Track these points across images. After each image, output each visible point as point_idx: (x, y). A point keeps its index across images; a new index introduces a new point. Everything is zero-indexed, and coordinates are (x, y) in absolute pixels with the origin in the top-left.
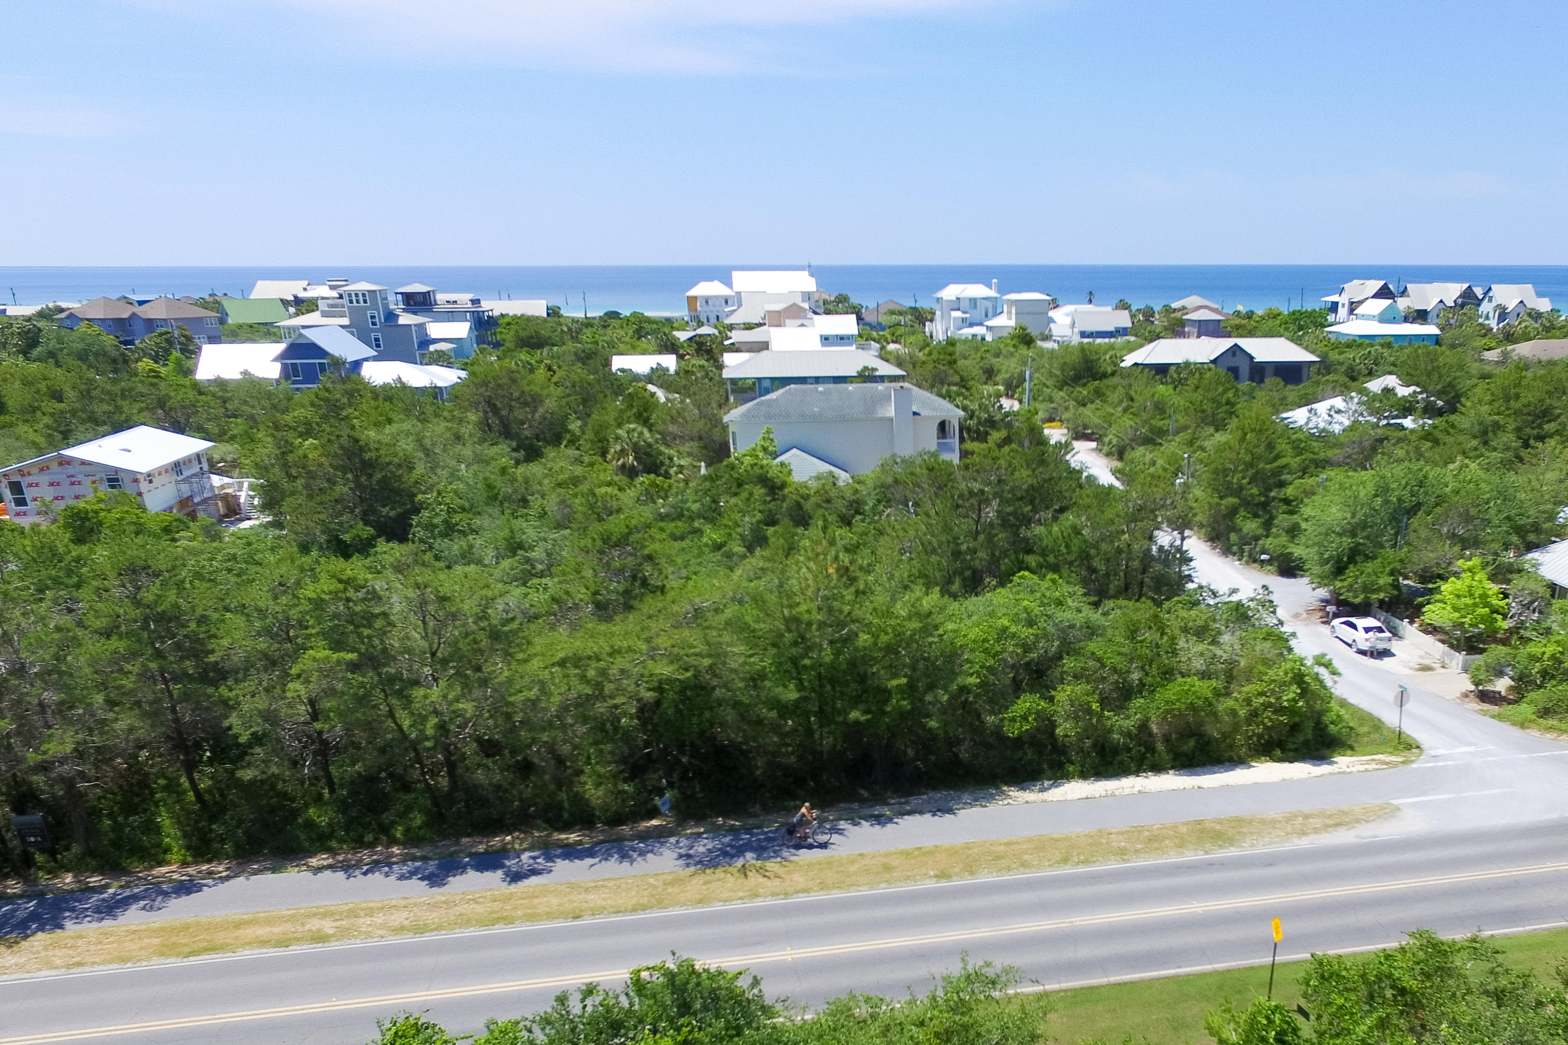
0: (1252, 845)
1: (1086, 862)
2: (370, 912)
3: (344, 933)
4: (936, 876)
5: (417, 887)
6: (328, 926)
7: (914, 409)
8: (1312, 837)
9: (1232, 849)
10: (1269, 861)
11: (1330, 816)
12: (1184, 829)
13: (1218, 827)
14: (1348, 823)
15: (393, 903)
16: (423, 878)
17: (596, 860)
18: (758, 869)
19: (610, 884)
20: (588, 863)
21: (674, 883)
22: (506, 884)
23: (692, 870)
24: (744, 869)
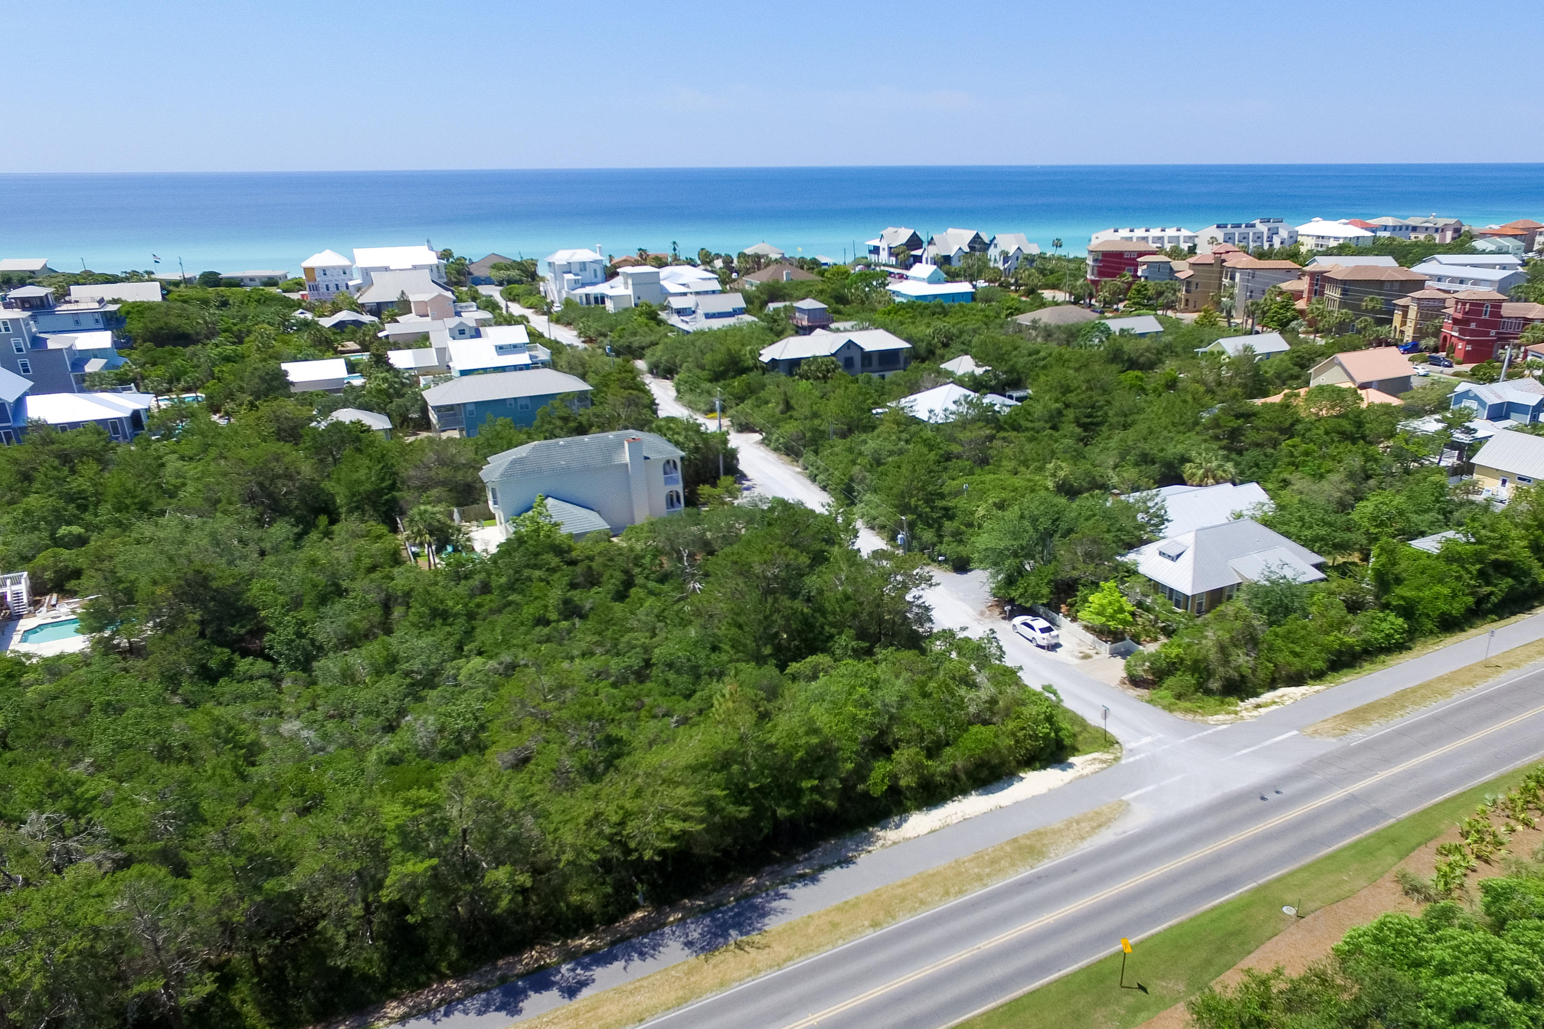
0: (1057, 855)
1: (961, 892)
4: (872, 926)
5: (501, 1019)
8: (1089, 840)
9: (1046, 861)
10: (1072, 867)
11: (1092, 819)
12: (1008, 849)
13: (1028, 842)
14: (1105, 823)
16: (498, 1009)
17: (623, 963)
18: (748, 943)
19: (645, 983)
20: (619, 965)
21: (690, 972)
22: (567, 1001)
23: (702, 957)
24: (739, 946)
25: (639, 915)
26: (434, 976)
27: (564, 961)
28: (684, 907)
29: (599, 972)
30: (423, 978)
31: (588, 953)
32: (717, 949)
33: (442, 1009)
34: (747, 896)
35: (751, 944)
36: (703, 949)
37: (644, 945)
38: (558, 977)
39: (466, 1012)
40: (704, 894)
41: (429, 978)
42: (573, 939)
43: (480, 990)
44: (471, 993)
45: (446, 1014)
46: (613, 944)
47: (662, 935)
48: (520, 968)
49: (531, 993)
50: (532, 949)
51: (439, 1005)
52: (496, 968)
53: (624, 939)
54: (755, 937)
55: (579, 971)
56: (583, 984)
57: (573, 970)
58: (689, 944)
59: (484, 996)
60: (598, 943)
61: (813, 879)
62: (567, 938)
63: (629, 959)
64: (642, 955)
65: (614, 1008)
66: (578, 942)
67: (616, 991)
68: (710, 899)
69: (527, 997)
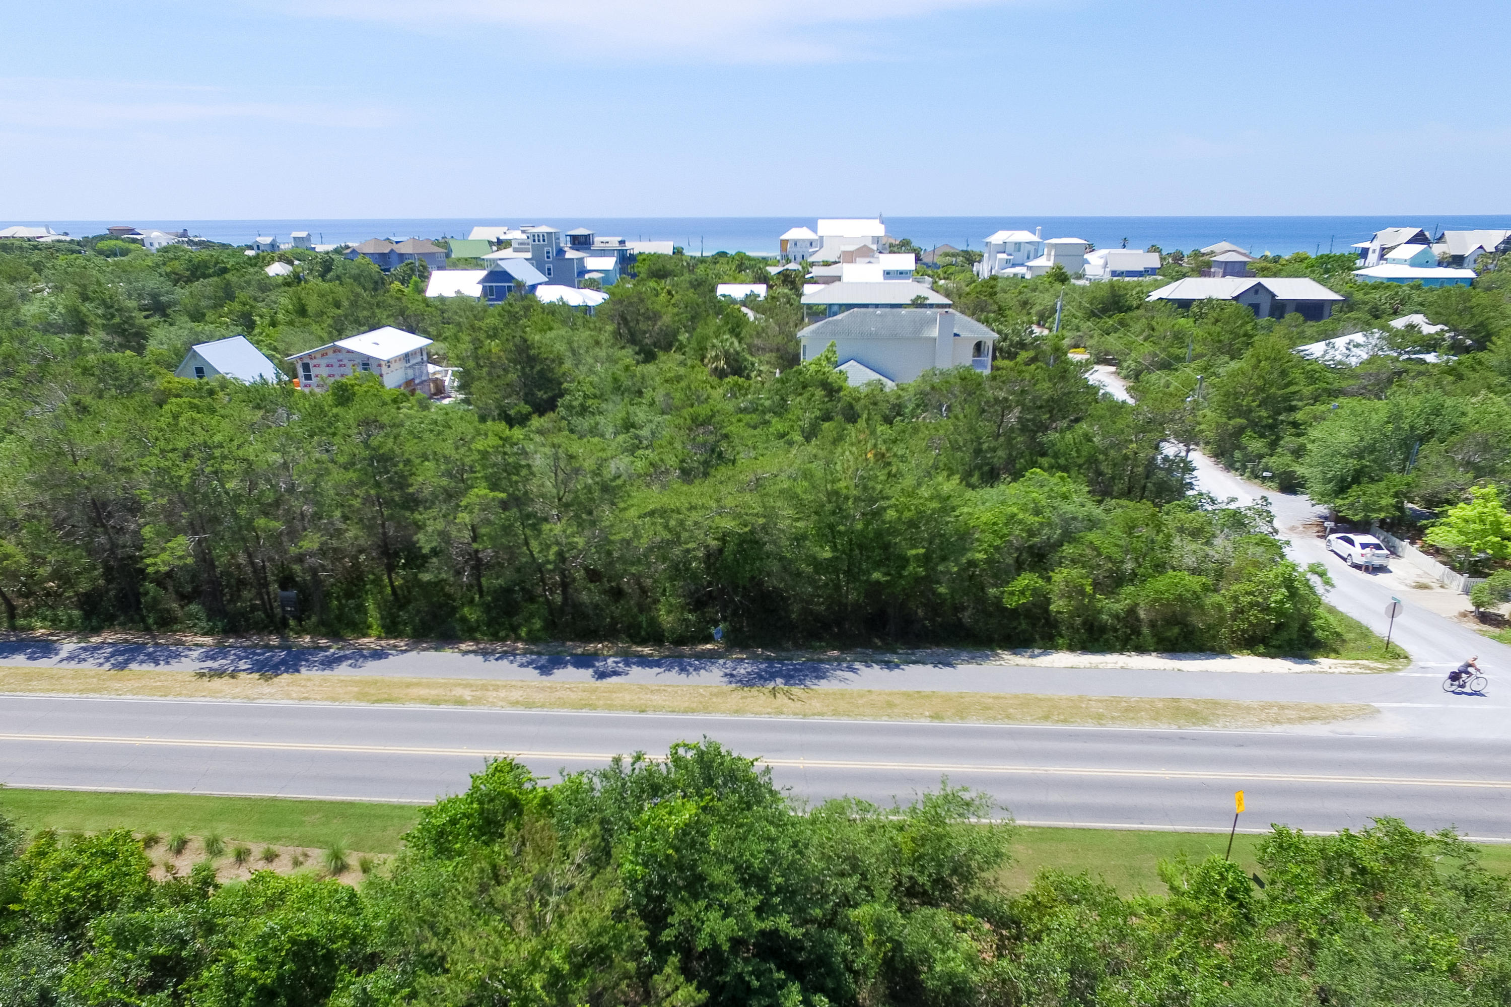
0: (1228, 726)
2: (497, 688)
3: (477, 701)
5: (531, 673)
6: (467, 694)
7: (955, 331)
8: (1286, 726)
11: (1307, 711)
13: (1193, 706)
14: (1324, 718)
15: (514, 683)
16: (535, 668)
17: (661, 670)
18: (785, 692)
19: (670, 688)
20: (655, 671)
21: (718, 694)
22: (595, 680)
23: (737, 687)
24: (774, 690)
26: (513, 635)
27: (616, 655)
28: (752, 652)
29: (636, 670)
31: (641, 656)
32: (754, 686)
33: (498, 655)
34: (819, 660)
35: (788, 694)
36: (741, 681)
37: (691, 665)
38: (602, 663)
39: (512, 662)
41: (507, 635)
42: (639, 645)
43: (535, 652)
44: (528, 653)
45: (498, 659)
46: (666, 657)
47: (714, 663)
48: (579, 651)
49: (570, 666)
51: (500, 652)
52: (561, 645)
53: (677, 656)
54: (797, 689)
55: (621, 664)
56: (617, 673)
57: (618, 662)
58: (731, 674)
59: (534, 657)
60: (656, 653)
61: (896, 666)
62: (635, 643)
63: (669, 669)
64: (682, 669)
65: (628, 697)
66: (640, 648)
67: (640, 686)
69: (565, 667)
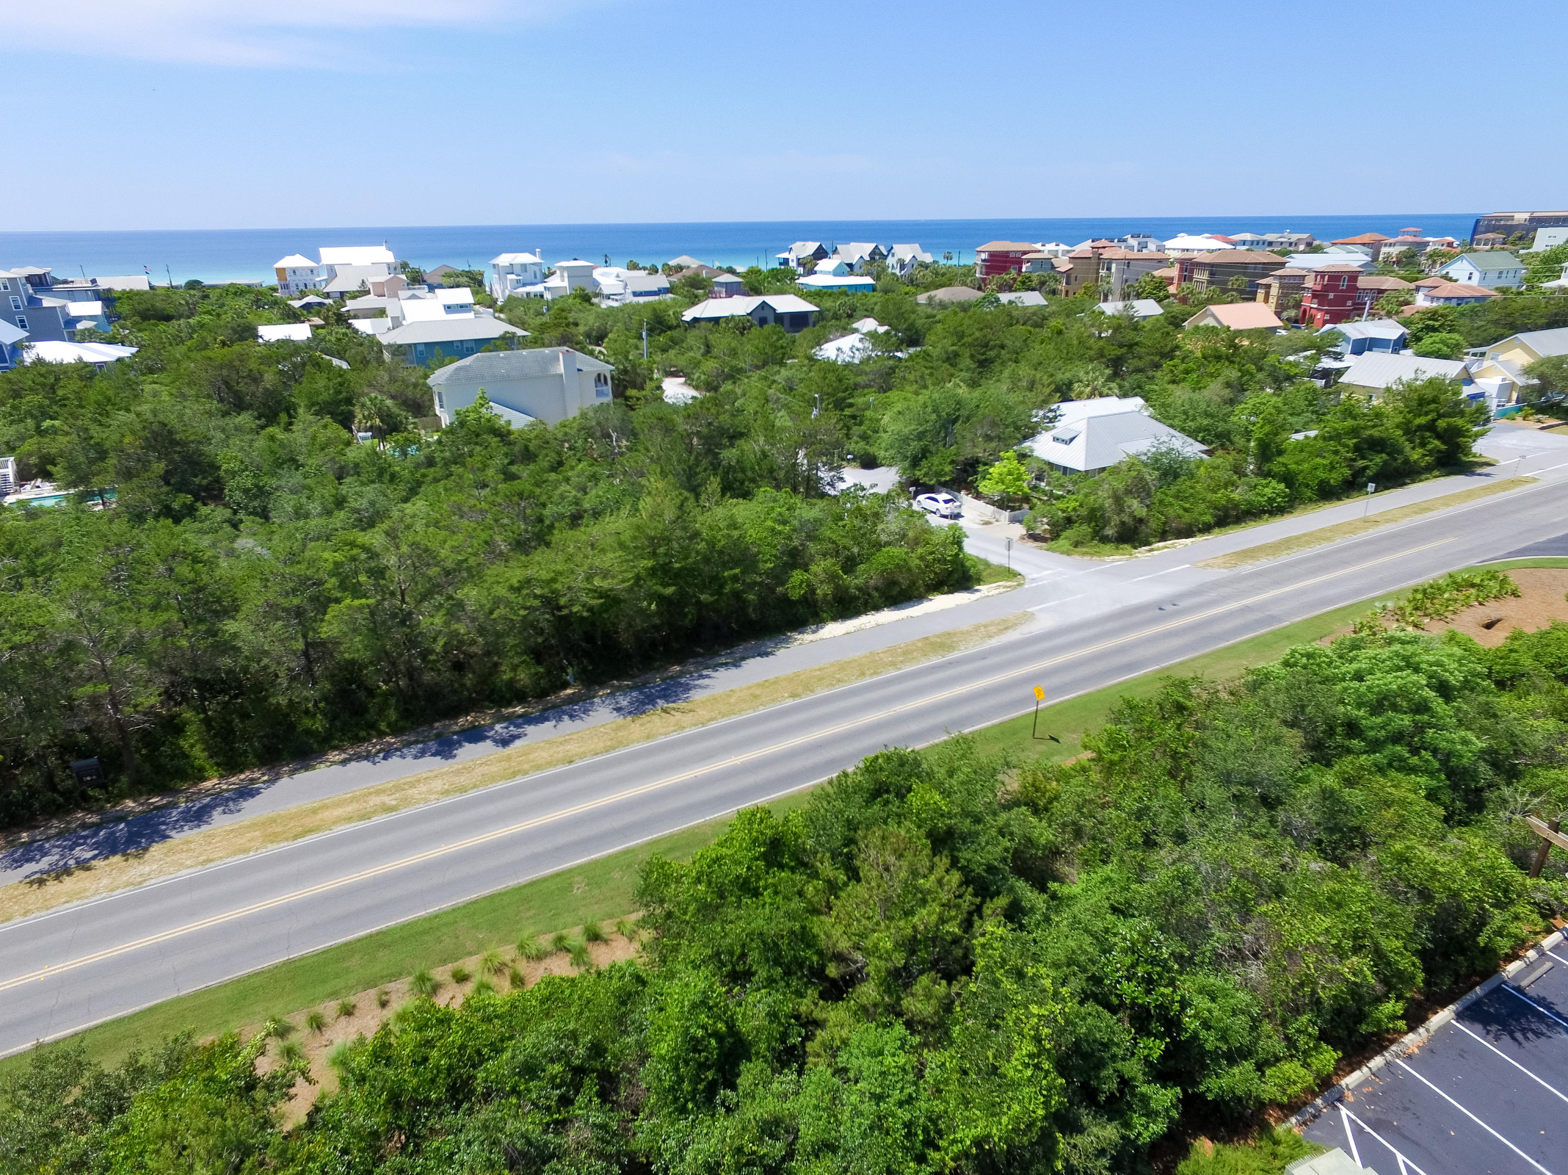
0: (966, 648)
2: (412, 785)
3: (406, 802)
4: (792, 696)
5: (433, 763)
7: (578, 367)
8: (997, 637)
9: (956, 652)
12: (920, 644)
13: (939, 640)
14: (1013, 626)
16: (433, 755)
17: (554, 722)
18: (674, 709)
19: (575, 737)
20: (549, 725)
21: (619, 728)
22: (500, 749)
23: (629, 718)
24: (665, 711)
25: (569, 691)
26: (374, 733)
27: (498, 722)
28: (613, 686)
29: (530, 729)
30: (363, 734)
31: (520, 716)
32: (644, 712)
33: (381, 755)
34: (672, 677)
35: (677, 710)
36: (630, 713)
37: (575, 710)
38: (493, 733)
39: (403, 757)
40: (632, 677)
41: (369, 734)
42: (506, 707)
43: (416, 742)
44: (408, 745)
45: (385, 758)
46: (545, 710)
47: (592, 703)
48: (456, 728)
49: (467, 744)
50: (467, 715)
51: (379, 752)
52: (432, 728)
53: (554, 707)
54: (681, 705)
55: (512, 728)
56: (514, 738)
57: (506, 728)
58: (618, 710)
59: (420, 746)
60: (530, 710)
61: (736, 664)
62: (501, 707)
63: (560, 719)
64: (571, 717)
65: (545, 754)
66: (511, 710)
67: (547, 742)
68: (637, 680)
69: (461, 746)
